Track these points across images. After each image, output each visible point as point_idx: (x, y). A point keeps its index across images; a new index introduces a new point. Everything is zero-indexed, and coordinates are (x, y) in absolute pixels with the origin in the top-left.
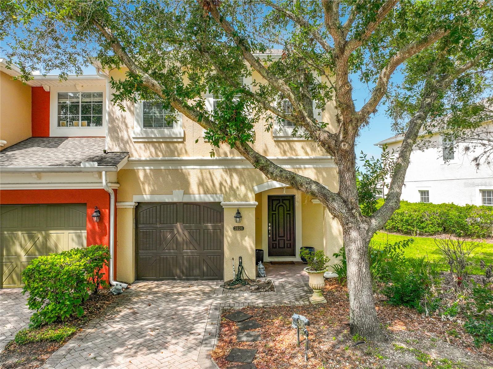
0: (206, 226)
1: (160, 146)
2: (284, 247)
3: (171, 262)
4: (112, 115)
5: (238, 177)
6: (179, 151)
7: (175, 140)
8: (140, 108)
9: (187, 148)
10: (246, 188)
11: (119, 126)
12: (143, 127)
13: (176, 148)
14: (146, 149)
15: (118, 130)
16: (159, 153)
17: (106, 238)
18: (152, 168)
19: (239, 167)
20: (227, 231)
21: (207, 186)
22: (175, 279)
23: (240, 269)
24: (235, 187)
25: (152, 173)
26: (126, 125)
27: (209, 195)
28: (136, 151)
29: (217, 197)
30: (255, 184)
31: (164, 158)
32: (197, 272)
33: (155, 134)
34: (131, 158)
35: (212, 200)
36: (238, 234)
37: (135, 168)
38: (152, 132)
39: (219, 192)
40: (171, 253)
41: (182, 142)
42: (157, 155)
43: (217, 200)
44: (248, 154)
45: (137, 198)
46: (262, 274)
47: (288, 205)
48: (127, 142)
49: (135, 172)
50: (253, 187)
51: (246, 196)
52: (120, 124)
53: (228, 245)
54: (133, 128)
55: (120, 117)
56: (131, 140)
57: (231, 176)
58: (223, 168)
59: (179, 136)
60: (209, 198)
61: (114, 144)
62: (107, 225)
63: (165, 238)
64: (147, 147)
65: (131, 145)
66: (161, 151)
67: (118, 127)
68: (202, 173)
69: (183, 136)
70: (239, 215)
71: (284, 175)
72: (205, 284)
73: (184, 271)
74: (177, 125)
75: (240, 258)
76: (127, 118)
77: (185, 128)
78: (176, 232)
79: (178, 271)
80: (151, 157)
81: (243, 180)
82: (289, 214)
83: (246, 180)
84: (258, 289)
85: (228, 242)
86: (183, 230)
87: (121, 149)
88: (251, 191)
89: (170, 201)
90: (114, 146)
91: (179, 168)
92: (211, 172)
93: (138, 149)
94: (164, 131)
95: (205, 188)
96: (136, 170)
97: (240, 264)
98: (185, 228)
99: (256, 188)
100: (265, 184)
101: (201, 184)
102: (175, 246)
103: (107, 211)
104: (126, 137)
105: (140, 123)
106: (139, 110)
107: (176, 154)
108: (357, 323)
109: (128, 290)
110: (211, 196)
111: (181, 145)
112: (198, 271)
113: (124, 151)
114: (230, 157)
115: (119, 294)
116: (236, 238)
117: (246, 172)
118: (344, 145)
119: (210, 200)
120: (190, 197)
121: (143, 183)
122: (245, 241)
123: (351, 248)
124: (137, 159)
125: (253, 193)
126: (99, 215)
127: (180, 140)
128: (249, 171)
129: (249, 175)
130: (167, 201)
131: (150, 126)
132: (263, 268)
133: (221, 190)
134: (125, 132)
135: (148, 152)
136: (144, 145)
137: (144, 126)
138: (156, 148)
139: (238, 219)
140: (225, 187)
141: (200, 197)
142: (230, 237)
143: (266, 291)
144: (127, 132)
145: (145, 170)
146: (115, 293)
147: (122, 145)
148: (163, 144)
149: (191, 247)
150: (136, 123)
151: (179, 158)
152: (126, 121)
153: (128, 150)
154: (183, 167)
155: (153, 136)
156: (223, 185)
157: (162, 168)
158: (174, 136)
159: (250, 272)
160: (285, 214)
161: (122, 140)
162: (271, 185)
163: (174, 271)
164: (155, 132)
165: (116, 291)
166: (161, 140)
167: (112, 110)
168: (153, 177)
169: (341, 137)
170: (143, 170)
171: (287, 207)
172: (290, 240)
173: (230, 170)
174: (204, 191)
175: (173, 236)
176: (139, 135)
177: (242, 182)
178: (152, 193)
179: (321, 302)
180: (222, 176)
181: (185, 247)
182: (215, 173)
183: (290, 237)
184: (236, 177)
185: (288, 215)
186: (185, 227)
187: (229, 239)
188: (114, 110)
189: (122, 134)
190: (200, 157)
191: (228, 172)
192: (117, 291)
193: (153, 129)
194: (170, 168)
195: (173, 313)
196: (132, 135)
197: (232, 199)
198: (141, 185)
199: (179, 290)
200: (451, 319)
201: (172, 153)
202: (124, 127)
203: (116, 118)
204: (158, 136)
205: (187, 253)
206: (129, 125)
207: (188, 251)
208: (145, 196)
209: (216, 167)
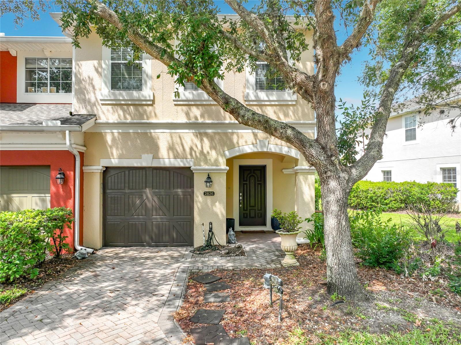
0: (176, 192)
1: (128, 109)
2: (255, 217)
3: (140, 228)
4: (79, 76)
5: (209, 141)
6: (148, 114)
7: (144, 103)
8: (108, 69)
9: (157, 112)
10: (217, 153)
11: (86, 87)
12: (110, 89)
13: (145, 111)
14: (114, 111)
15: (85, 92)
16: (128, 116)
17: (71, 201)
18: (120, 131)
19: (210, 131)
20: (197, 197)
21: (177, 150)
22: (143, 246)
23: (211, 235)
24: (205, 152)
25: (120, 137)
26: (94, 87)
27: (179, 160)
28: (104, 113)
29: (187, 161)
30: (226, 149)
31: (132, 121)
32: (166, 238)
33: (123, 96)
34: (98, 121)
35: (182, 165)
36: (209, 199)
37: (103, 131)
38: (121, 95)
39: (189, 156)
40: (140, 219)
41: (151, 105)
42: (125, 118)
43: (187, 165)
44: (217, 94)
45: (105, 163)
46: (233, 240)
47: (259, 175)
48: (94, 105)
50: (224, 151)
51: (216, 160)
52: (87, 86)
53: (198, 211)
54: (100, 90)
55: (87, 78)
56: (98, 102)
57: (202, 140)
58: (194, 131)
59: (148, 99)
60: (179, 163)
61: (81, 106)
62: (72, 187)
63: (134, 204)
64: (115, 110)
65: (99, 107)
66: (130, 114)
67: (85, 88)
68: (172, 137)
69: (152, 98)
70: (209, 180)
71: (257, 118)
72: (175, 249)
73: (154, 237)
74: (146, 87)
75: (211, 223)
76: (94, 79)
77: (154, 90)
78: (145, 198)
79: (147, 238)
80: (119, 120)
81: (214, 144)
82: (261, 184)
83: (217, 145)
84: (228, 253)
85: (198, 208)
86: (152, 196)
87: (88, 112)
88: (222, 156)
89: (139, 165)
90: (81, 108)
91: (148, 131)
92: (181, 136)
93: (105, 112)
94: (133, 93)
95: (175, 152)
96: (103, 134)
97: (211, 230)
99: (227, 153)
100: (237, 148)
101: (171, 148)
102: (144, 212)
103: (72, 173)
104: (93, 100)
105: (108, 85)
106: (107, 72)
107: (145, 117)
108: (336, 282)
109: (94, 255)
110: (182, 161)
111: (150, 107)
112: (167, 237)
113: (91, 114)
114: (200, 120)
115: (84, 258)
116: (206, 204)
117: (217, 137)
118: (323, 84)
119: (179, 164)
120: (160, 162)
121: (111, 147)
122: (216, 206)
123: (329, 200)
124: (104, 122)
125: (224, 157)
126: (63, 177)
127: (149, 103)
128: (220, 136)
129: (220, 140)
130: (135, 165)
131: (119, 89)
132: (234, 235)
133: (191, 154)
134: (92, 94)
135: (116, 114)
136: (112, 108)
137: (112, 88)
138: (124, 111)
139: (208, 184)
140: (195, 152)
141: (170, 161)
142: (200, 202)
143: (236, 256)
144: (95, 93)
145: (113, 133)
146: (79, 258)
147: (89, 108)
148: (132, 107)
149: (161, 213)
150: (103, 85)
151: (148, 121)
152: (93, 83)
153: (96, 113)
154: (152, 131)
155: (121, 98)
156: (193, 150)
157: (131, 131)
158: (143, 99)
159: (221, 238)
160: (256, 184)
161: (89, 102)
162: (242, 150)
163: (143, 237)
164: (122, 95)
165: (80, 255)
166: (130, 103)
167: (79, 71)
168: (121, 141)
169: (320, 76)
170: (110, 134)
171: (258, 178)
172: (261, 210)
173: (200, 134)
174: (174, 155)
175: (142, 202)
176: (107, 97)
177: (213, 147)
178: (120, 157)
179: (293, 265)
180: (192, 141)
181: (154, 213)
182: (185, 138)
183: (261, 207)
184: (206, 142)
185: (259, 186)
186: (154, 193)
187: (199, 205)
188: (80, 71)
189: (89, 96)
190: (170, 121)
191: (199, 136)
192: (82, 256)
193: (121, 92)
194: (139, 131)
195: (138, 275)
196: (99, 97)
197: (202, 164)
198: (109, 149)
199: (147, 255)
200: (433, 279)
201: (141, 116)
202: (91, 89)
203: (83, 80)
204: (126, 98)
205: (156, 219)
206: (97, 87)
207: (157, 218)
208: (112, 160)
209: (187, 131)
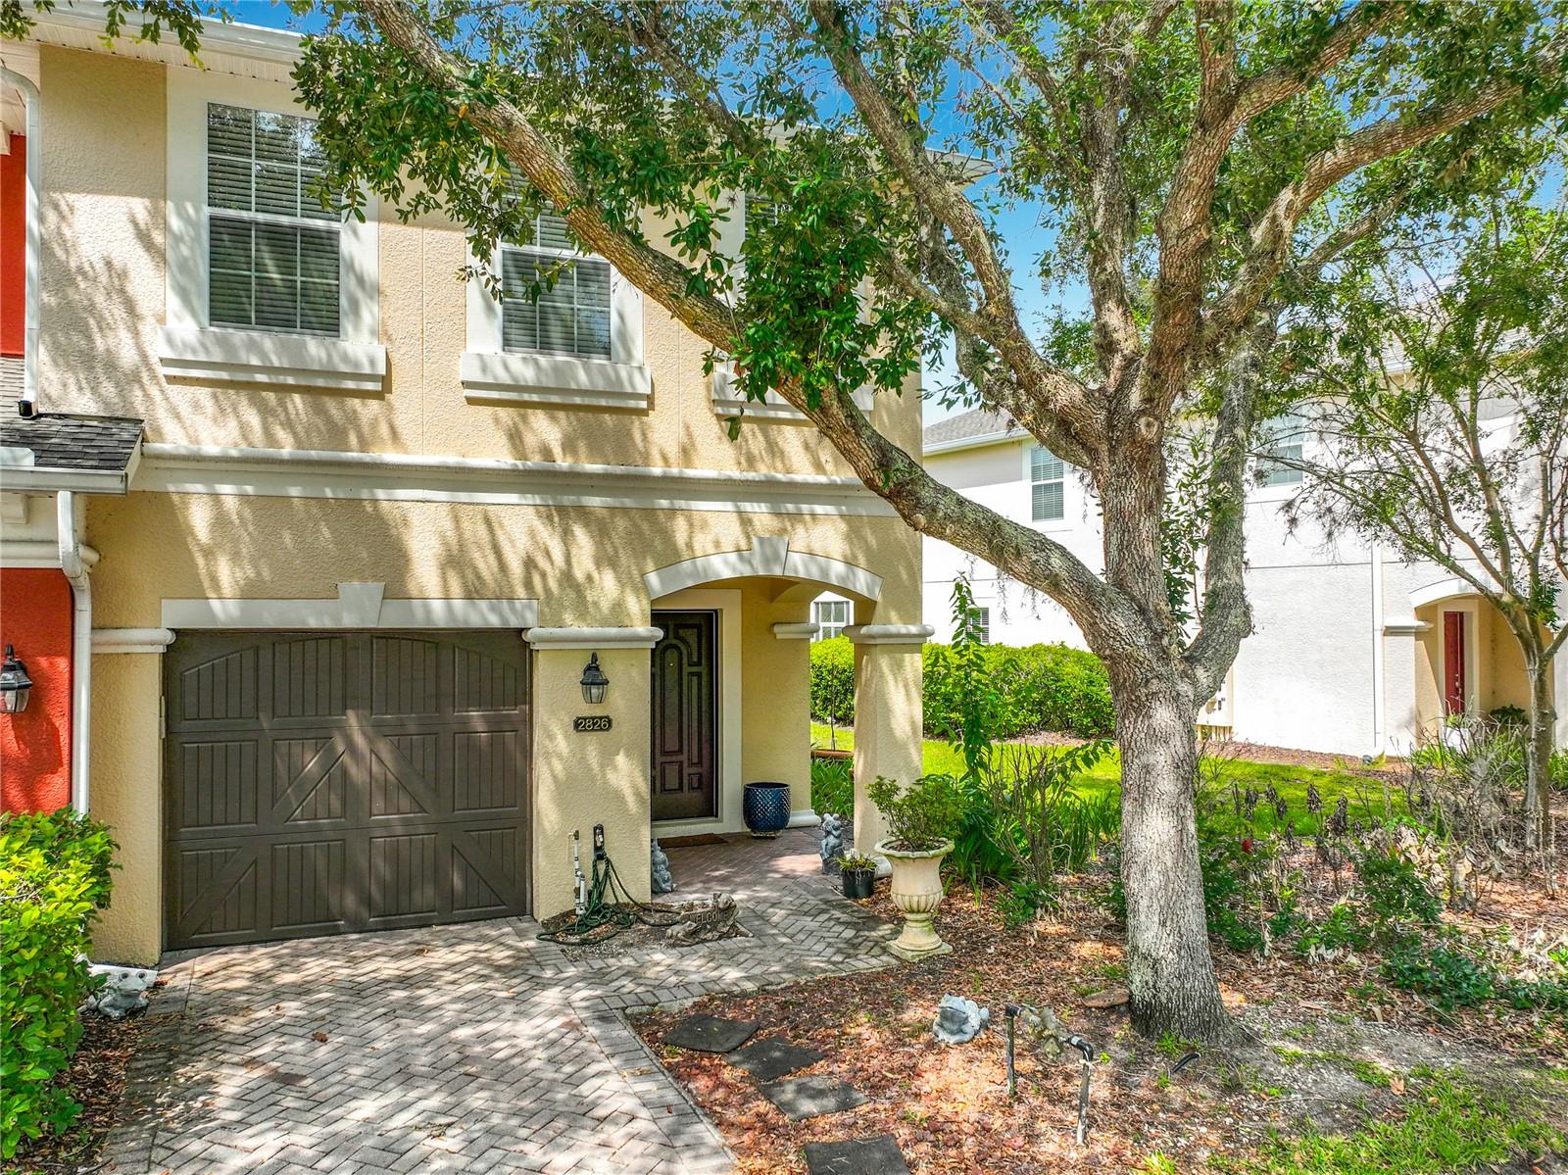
0: (465, 721)
1: (282, 403)
2: (681, 788)
3: (321, 864)
4: (60, 253)
5: (592, 537)
6: (366, 430)
7: (350, 385)
8: (197, 239)
9: (400, 421)
10: (619, 579)
11: (93, 305)
12: (205, 320)
13: (353, 418)
14: (222, 411)
15: (92, 322)
16: (281, 434)
17: (57, 781)
18: (249, 489)
19: (594, 502)
20: (551, 737)
21: (475, 569)
22: (336, 932)
23: (601, 873)
24: (579, 575)
25: (247, 513)
26: (130, 307)
27: (483, 604)
28: (177, 416)
29: (513, 610)
30: (650, 565)
31: (303, 454)
32: (425, 895)
33: (263, 355)
34: (156, 446)
35: (494, 621)
36: (592, 742)
37: (171, 488)
38: (252, 346)
39: (521, 592)
40: (319, 829)
41: (378, 395)
42: (270, 439)
43: (514, 623)
44: (858, 435)
45: (180, 613)
46: (665, 881)
47: (695, 646)
48: (135, 378)
49: (172, 505)
50: (643, 575)
51: (618, 607)
52: (100, 299)
53: (552, 787)
54: (161, 320)
55: (100, 266)
56: (150, 369)
57: (566, 535)
58: (538, 502)
59: (367, 370)
60: (485, 615)
61: (71, 381)
62: (61, 724)
63: (294, 773)
64: (225, 404)
65: (154, 391)
66: (289, 425)
67: (91, 308)
68: (457, 520)
69: (382, 370)
70: (594, 677)
71: (971, 516)
72: (471, 935)
73: (374, 891)
74: (357, 327)
75: (599, 830)
76: (132, 275)
77: (389, 339)
78: (341, 748)
79: (350, 901)
80: (244, 446)
81: (610, 549)
82: (699, 675)
83: (621, 551)
84: (694, 933)
85: (554, 777)
86: (370, 741)
87: (107, 405)
88: (636, 590)
89: (328, 624)
90: (73, 388)
91: (365, 494)
92: (493, 519)
93: (185, 410)
94: (303, 346)
95: (470, 576)
96: (176, 498)
97: (600, 854)
98: (379, 730)
99: (653, 579)
100: (686, 565)
101: (455, 560)
102: (336, 804)
103: (62, 664)
104: (128, 356)
105: (196, 303)
106: (192, 249)
107: (353, 439)
109: (160, 995)
110: (493, 609)
111: (374, 405)
112: (429, 891)
113: (119, 414)
114: (563, 463)
115: (133, 1012)
116: (583, 760)
117: (621, 523)
118: (1148, 425)
119: (485, 619)
120: (411, 612)
121: (208, 553)
122: (615, 768)
124: (183, 451)
125: (643, 596)
126: (26, 681)
127: (370, 386)
128: (631, 519)
129: (629, 533)
130: (313, 623)
131: (241, 320)
132: (664, 862)
133: (528, 584)
134: (124, 336)
135: (233, 424)
136: (215, 396)
137: (215, 317)
138: (265, 411)
139: (595, 691)
140: (544, 575)
141: (450, 609)
142: (560, 757)
143: (720, 938)
144: (136, 333)
145: (216, 497)
146: (116, 1014)
147: (108, 389)
148: (297, 398)
149: (405, 803)
150: (174, 302)
151: (366, 457)
152: (130, 289)
153: (140, 409)
154: (381, 494)
155: (255, 361)
156: (536, 567)
157: (294, 491)
158: (343, 368)
159: (634, 880)
160: (685, 674)
161: (111, 365)
162: (705, 571)
163: (334, 901)
164: (258, 348)
165: (120, 1001)
166: (290, 380)
167: (60, 234)
168: (251, 528)
169: (1135, 398)
170: (206, 498)
171: (690, 655)
173: (561, 510)
174: (465, 585)
175: (331, 761)
176: (194, 351)
177: (605, 559)
178: (249, 592)
179: (936, 952)
180: (532, 534)
181: (379, 804)
182: (506, 523)
183: (700, 756)
184: (583, 541)
185: (695, 679)
186: (378, 726)
187: (558, 766)
188: (67, 232)
189: (110, 341)
190: (452, 459)
191: (556, 519)
192: (126, 1003)
193: (255, 334)
194: (329, 493)
196: (158, 349)
197: (568, 617)
198: (200, 561)
199: (388, 969)
200: (1330, 955)
201: (336, 435)
202: (118, 312)
203: (80, 270)
204: (276, 364)
205: (387, 825)
206: (144, 307)
207: (386, 817)
208: (215, 604)
209: (513, 498)
